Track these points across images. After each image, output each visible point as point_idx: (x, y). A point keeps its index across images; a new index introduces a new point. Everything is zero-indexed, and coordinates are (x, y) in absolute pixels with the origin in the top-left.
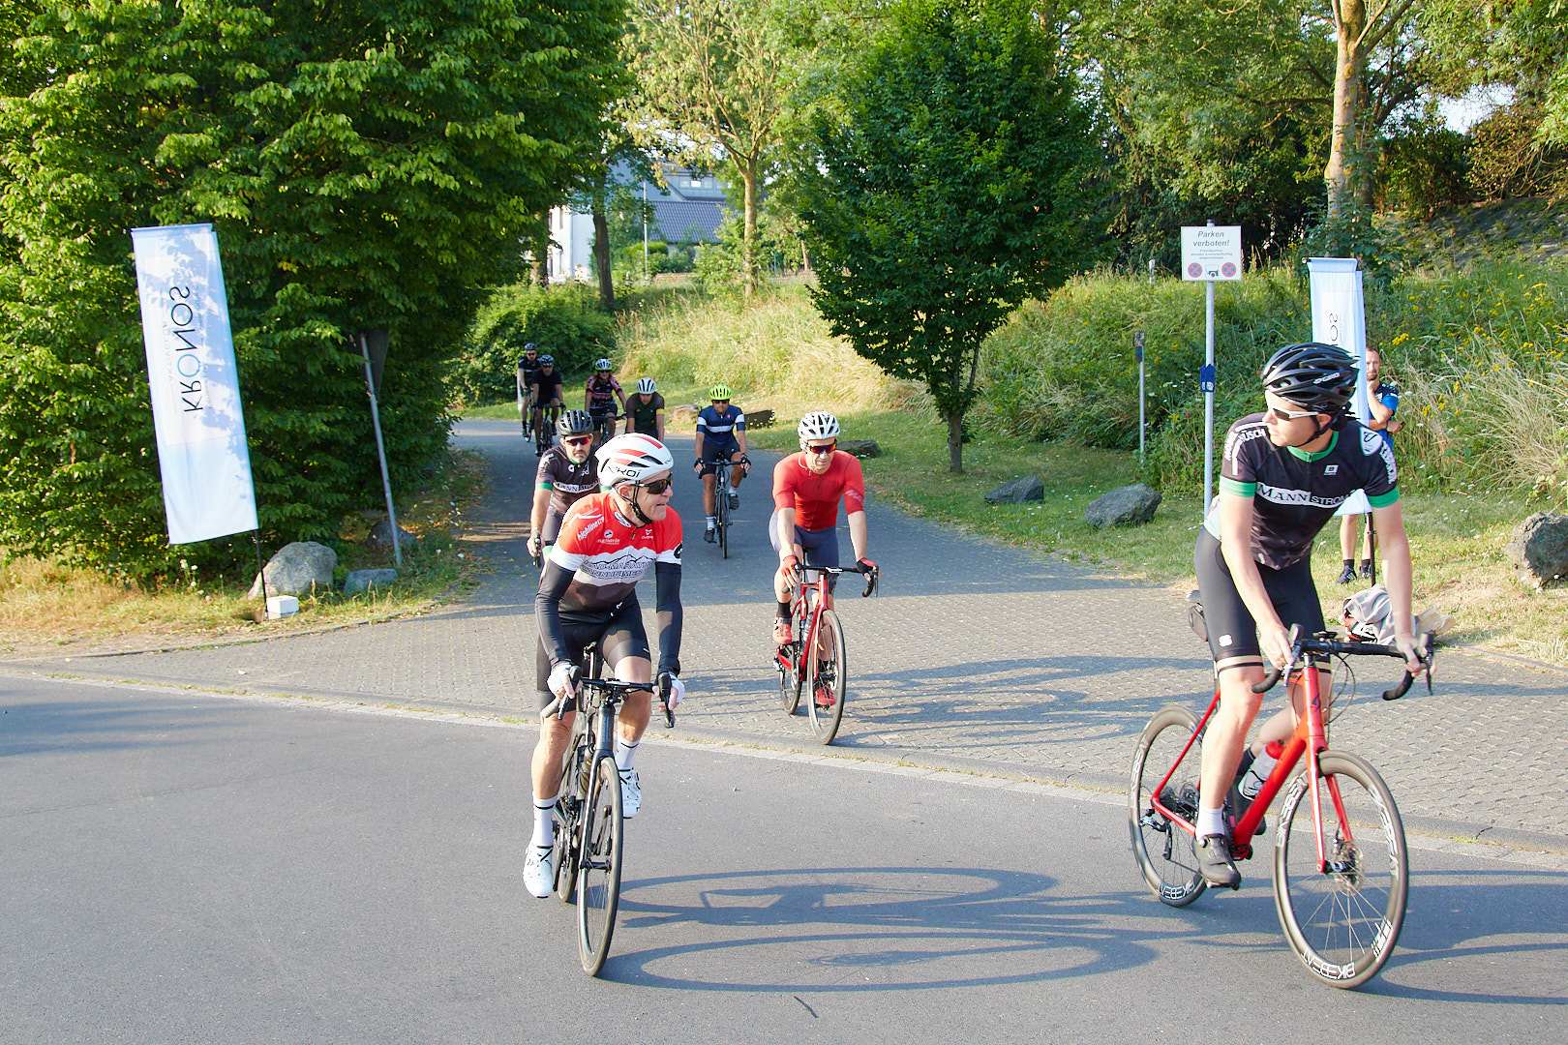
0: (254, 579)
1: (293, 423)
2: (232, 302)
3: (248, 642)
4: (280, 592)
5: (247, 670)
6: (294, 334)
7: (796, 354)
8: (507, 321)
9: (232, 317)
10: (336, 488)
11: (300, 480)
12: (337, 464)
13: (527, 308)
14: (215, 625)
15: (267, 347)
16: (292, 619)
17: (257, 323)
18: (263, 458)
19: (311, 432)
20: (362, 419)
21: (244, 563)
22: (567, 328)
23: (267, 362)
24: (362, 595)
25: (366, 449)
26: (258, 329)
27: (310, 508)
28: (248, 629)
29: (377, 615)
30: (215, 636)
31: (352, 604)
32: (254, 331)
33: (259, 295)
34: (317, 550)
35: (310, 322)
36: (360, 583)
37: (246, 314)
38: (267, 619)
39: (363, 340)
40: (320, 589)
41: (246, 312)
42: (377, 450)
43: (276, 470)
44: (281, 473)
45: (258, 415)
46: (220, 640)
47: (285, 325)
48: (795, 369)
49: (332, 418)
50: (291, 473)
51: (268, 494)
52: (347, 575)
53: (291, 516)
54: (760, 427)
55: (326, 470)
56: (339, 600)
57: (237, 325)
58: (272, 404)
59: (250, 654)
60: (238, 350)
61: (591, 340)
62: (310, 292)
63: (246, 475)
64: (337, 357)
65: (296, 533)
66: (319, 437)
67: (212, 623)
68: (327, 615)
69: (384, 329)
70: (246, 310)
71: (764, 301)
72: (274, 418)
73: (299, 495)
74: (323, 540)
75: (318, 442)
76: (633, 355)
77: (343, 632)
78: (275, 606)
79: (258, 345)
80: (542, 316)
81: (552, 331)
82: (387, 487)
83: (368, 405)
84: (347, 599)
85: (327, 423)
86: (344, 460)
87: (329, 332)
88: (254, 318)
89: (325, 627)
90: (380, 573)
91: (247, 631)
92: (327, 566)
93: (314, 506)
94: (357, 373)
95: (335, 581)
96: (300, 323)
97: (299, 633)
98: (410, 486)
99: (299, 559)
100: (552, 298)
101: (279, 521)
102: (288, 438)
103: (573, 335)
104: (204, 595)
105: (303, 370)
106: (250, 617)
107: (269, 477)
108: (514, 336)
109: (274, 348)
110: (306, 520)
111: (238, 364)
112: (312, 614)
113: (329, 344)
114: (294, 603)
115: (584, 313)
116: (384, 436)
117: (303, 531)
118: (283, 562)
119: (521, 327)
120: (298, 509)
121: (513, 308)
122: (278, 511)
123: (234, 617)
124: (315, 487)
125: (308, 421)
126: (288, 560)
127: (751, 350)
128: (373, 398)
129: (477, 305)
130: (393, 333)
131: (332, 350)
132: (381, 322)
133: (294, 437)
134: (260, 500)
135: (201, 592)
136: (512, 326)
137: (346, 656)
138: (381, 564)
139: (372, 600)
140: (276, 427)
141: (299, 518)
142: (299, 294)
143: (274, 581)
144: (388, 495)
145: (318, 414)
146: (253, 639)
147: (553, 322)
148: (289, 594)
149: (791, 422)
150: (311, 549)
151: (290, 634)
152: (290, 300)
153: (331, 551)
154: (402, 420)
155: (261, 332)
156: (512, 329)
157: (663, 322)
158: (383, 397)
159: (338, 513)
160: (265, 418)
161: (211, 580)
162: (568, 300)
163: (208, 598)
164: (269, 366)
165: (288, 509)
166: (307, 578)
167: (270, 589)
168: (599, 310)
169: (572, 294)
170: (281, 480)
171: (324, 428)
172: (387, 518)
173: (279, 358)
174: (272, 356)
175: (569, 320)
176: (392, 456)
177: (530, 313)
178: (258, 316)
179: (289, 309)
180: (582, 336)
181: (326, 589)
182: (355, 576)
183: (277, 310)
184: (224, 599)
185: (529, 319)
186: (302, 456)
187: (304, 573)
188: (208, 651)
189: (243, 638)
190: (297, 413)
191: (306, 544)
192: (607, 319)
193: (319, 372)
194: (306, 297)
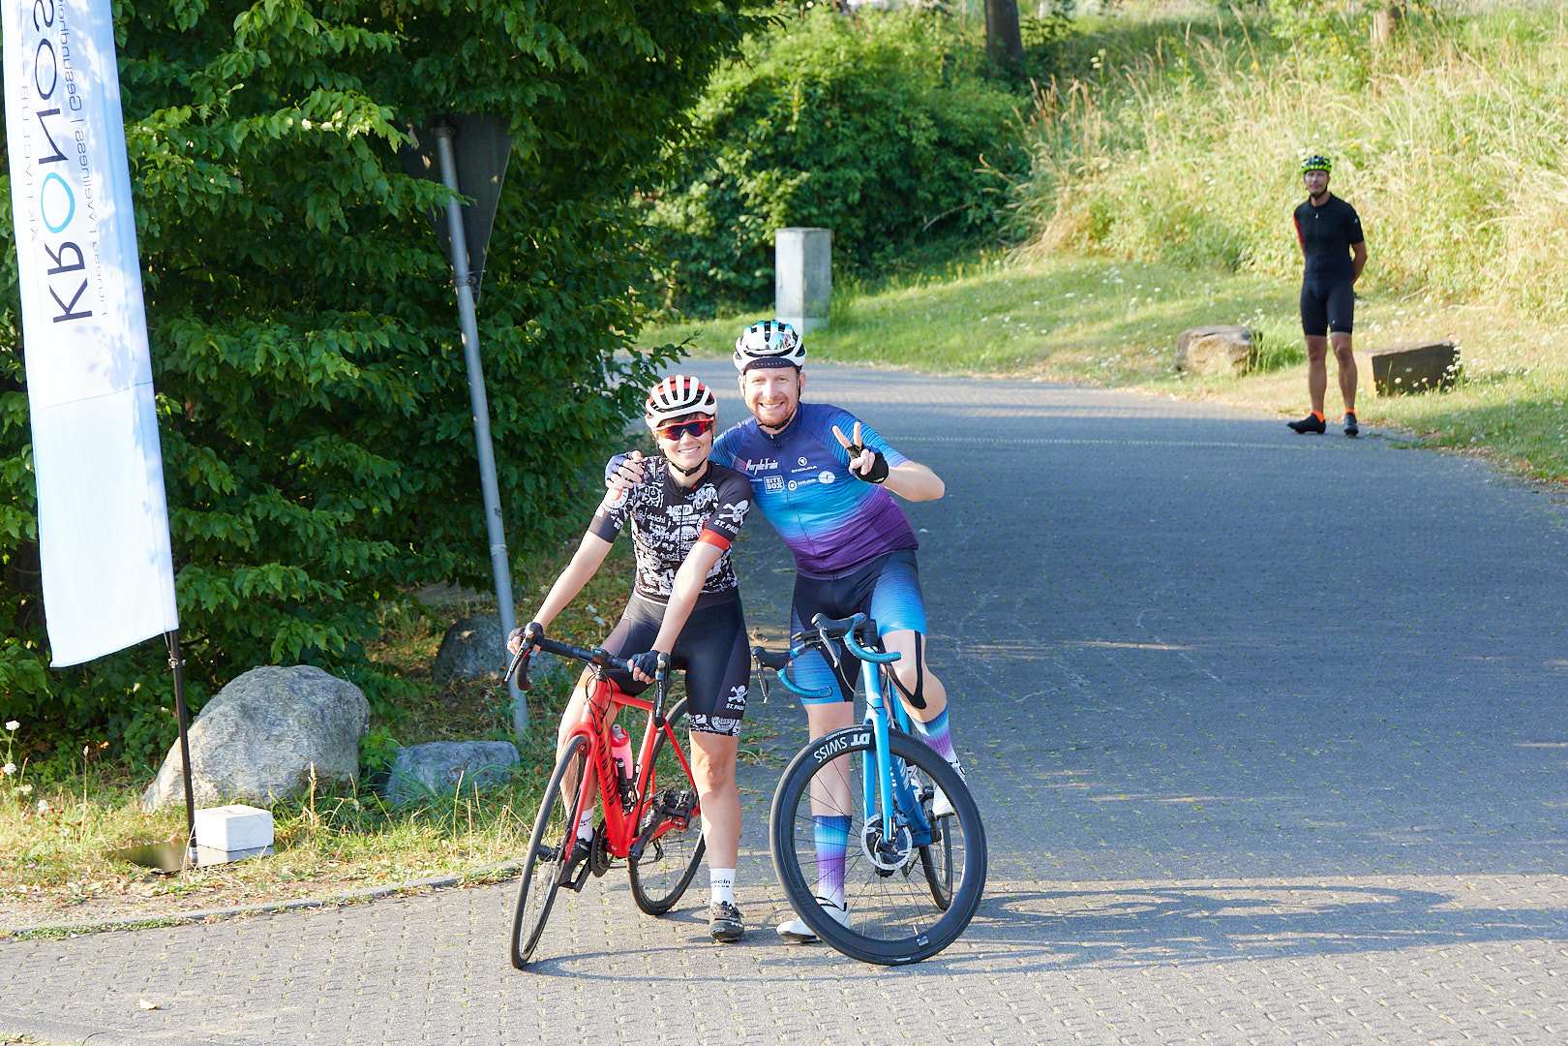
0: (157, 756)
1: (270, 357)
2: (123, 41)
3: (152, 925)
4: (224, 796)
5: (161, 999)
6: (282, 123)
7: (1516, 197)
8: (749, 105)
9: (124, 79)
10: (360, 529)
11: (275, 505)
12: (373, 465)
13: (803, 69)
14: (62, 878)
15: (207, 158)
16: (258, 866)
17: (182, 96)
18: (186, 447)
19: (313, 379)
20: (435, 350)
21: (131, 716)
22: (905, 121)
23: (208, 195)
24: (423, 808)
25: (446, 429)
26: (187, 111)
27: (303, 576)
28: (148, 890)
29: (477, 864)
30: (64, 905)
31: (408, 833)
32: (176, 116)
33: (188, 22)
34: (319, 687)
35: (318, 95)
36: (427, 776)
37: (155, 74)
38: (194, 866)
39: (444, 143)
40: (330, 790)
41: (155, 68)
42: (471, 430)
43: (220, 477)
44: (230, 485)
45: (180, 337)
46: (79, 917)
47: (252, 101)
48: (1512, 236)
49: (367, 345)
50: (253, 487)
51: (197, 539)
52: (395, 754)
53: (254, 598)
54: (1422, 389)
55: (342, 478)
56: (376, 821)
57: (138, 98)
58: (214, 308)
59: (164, 956)
60: (137, 168)
61: (967, 153)
62: (317, 14)
63: (154, 495)
64: (384, 186)
65: (265, 644)
66: (330, 394)
67: (54, 873)
68: (348, 858)
69: (500, 116)
70: (154, 60)
71: (1425, 55)
72: (220, 342)
73: (275, 542)
74: (331, 663)
75: (327, 406)
76: (1077, 196)
77: (389, 904)
78: (214, 829)
79: (189, 152)
80: (841, 91)
81: (866, 128)
82: (496, 526)
83: (454, 312)
84: (398, 818)
85: (359, 360)
86: (386, 454)
87: (368, 119)
88: (175, 83)
89: (348, 891)
90: (476, 753)
91: (143, 898)
92: (345, 732)
93: (315, 570)
94: (427, 231)
95: (363, 771)
96: (297, 94)
97: (279, 904)
98: (549, 525)
99: (275, 711)
100: (868, 44)
101: (223, 608)
102: (248, 394)
103: (920, 140)
104: (34, 798)
105: (294, 217)
106: (146, 858)
107: (198, 495)
108: (770, 140)
109: (226, 160)
110: (287, 607)
111: (138, 200)
112: (306, 855)
113: (364, 152)
114: (262, 826)
115: (946, 84)
116: (490, 395)
117: (280, 635)
118: (234, 715)
119: (787, 119)
120: (274, 576)
121: (767, 69)
122: (221, 583)
123: (110, 856)
124: (318, 521)
125: (305, 351)
126: (247, 712)
127: (1393, 186)
128: (466, 296)
130: (522, 127)
131: (372, 169)
132: (492, 98)
133: (264, 392)
134: (186, 553)
135: (27, 789)
136: (764, 114)
137: (409, 971)
138: (472, 729)
139: (462, 819)
140: (224, 367)
141: (277, 603)
142: (292, 21)
143: (211, 764)
144: (498, 548)
145: (331, 335)
146: (159, 916)
147: (870, 106)
148: (248, 800)
149: (1502, 377)
150: (305, 685)
151: (258, 905)
152: (270, 38)
153: (353, 692)
154: (535, 354)
155: (195, 119)
156: (763, 123)
157: (1157, 109)
158: (486, 293)
159: (366, 587)
160: (197, 340)
161: (45, 758)
162: (909, 49)
163: (43, 805)
164: (213, 208)
165: (246, 578)
166: (296, 762)
167: (203, 787)
168: (984, 73)
169: (917, 34)
170: (231, 504)
171: (347, 368)
172: (493, 604)
173: (239, 187)
174: (218, 181)
175: (911, 101)
176: (509, 448)
177: (811, 81)
178: (185, 80)
179: (266, 59)
180: (942, 143)
181: (343, 789)
182: (416, 759)
183: (234, 61)
184: (83, 810)
185: (808, 97)
186: (285, 437)
187: (286, 748)
188: (53, 947)
189: (137, 914)
190: (282, 331)
191: (290, 673)
192: (1000, 100)
193: (335, 225)
194: (312, 28)
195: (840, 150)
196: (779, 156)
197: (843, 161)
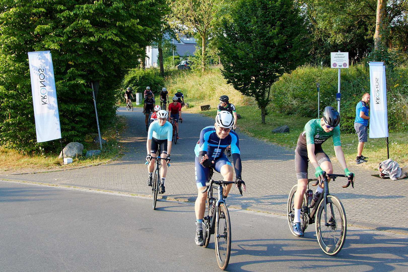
0: (60, 153)
1: (72, 108)
2: (55, 73)
3: (58, 171)
4: (67, 157)
5: (58, 179)
6: (72, 82)
7: (217, 89)
8: (133, 79)
9: (55, 77)
10: (84, 127)
11: (73, 124)
12: (85, 120)
13: (139, 75)
14: (49, 166)
15: (65, 86)
16: (71, 164)
17: (62, 79)
18: (63, 118)
19: (77, 110)
20: (91, 107)
21: (57, 148)
22: (150, 81)
23: (65, 90)
24: (90, 158)
25: (93, 116)
26: (62, 81)
27: (76, 132)
28: (58, 167)
29: (95, 163)
30: (49, 169)
31: (88, 160)
32: (61, 81)
33: (63, 71)
34: (78, 144)
35: (77, 79)
36: (90, 154)
37: (59, 77)
38: (63, 164)
39: (92, 84)
40: (79, 156)
41: (59, 76)
42: (95, 116)
43: (67, 121)
44: (68, 122)
45: (62, 105)
46: (50, 170)
47: (70, 80)
48: (216, 93)
49: (83, 107)
50: (71, 122)
51: (64, 128)
52: (87, 152)
53: (71, 135)
54: (206, 110)
55: (81, 121)
56: (84, 159)
57: (56, 80)
58: (66, 102)
59: (59, 174)
60: (57, 87)
61: (157, 84)
62: (77, 70)
63: (58, 123)
64: (85, 89)
65: (72, 139)
66: (79, 112)
67: (48, 165)
68: (81, 163)
69: (98, 81)
70: (59, 75)
71: (208, 73)
72: (66, 106)
73: (73, 128)
74: (80, 142)
75: (79, 113)
77: (85, 168)
78: (66, 160)
79: (62, 85)
80: (143, 77)
81: (146, 82)
82: (98, 126)
83: (94, 102)
84: (86, 159)
85: (82, 108)
86: (86, 118)
87: (82, 82)
88: (61, 78)
89: (80, 167)
90: (96, 151)
91: (58, 168)
92: (81, 149)
93: (77, 132)
94: (90, 94)
95: (83, 153)
96: (74, 79)
97: (72, 168)
98: (105, 126)
99: (73, 147)
100: (146, 72)
101: (67, 136)
102: (70, 112)
103: (152, 83)
104: (46, 157)
105: (75, 92)
106: (59, 164)
107: (65, 123)
108: (135, 83)
109: (67, 86)
110: (75, 136)
111: (57, 91)
112: (76, 162)
113: (82, 85)
114: (71, 160)
115: (155, 77)
116: (98, 112)
117: (74, 139)
118: (68, 148)
119: (137, 81)
120: (73, 132)
121: (135, 75)
122: (67, 133)
123: (54, 164)
124: (78, 126)
125: (76, 107)
126: (70, 147)
127: (204, 88)
129: (125, 74)
130: (101, 82)
131: (83, 87)
132: (97, 79)
133: (72, 112)
134: (62, 130)
135: (45, 156)
136: (135, 80)
137: (86, 175)
138: (96, 149)
139: (93, 159)
140: (67, 109)
141: (73, 135)
142: (74, 71)
143: (66, 153)
144: (99, 129)
145: (79, 105)
146: (59, 170)
147: (147, 79)
148: (70, 157)
149: (215, 109)
150: (76, 144)
151: (70, 169)
152: (72, 73)
153: (82, 145)
154: (103, 107)
155: (63, 82)
156: (134, 81)
157: (178, 79)
158: (98, 101)
159: (84, 134)
160: (64, 106)
161: (48, 153)
162: (151, 73)
163: (47, 158)
164: (65, 91)
165: (70, 132)
166: (75, 153)
167: (65, 156)
168: (160, 76)
169: (152, 71)
170: (68, 124)
171: (81, 109)
172: (98, 136)
173: (68, 89)
174: (66, 89)
175: (151, 78)
176: (100, 118)
177: (140, 76)
178: (62, 77)
179: (71, 75)
180: (155, 83)
181: (80, 156)
182: (89, 152)
183: (68, 76)
184: (51, 158)
185: (139, 78)
186: (74, 117)
187: (74, 151)
188: (47, 174)
189: (57, 170)
190: (74, 105)
191: (75, 143)
192: (162, 78)
193: (79, 93)
194: (76, 72)
195: (143, 84)
196: (136, 85)
197: (143, 85)
